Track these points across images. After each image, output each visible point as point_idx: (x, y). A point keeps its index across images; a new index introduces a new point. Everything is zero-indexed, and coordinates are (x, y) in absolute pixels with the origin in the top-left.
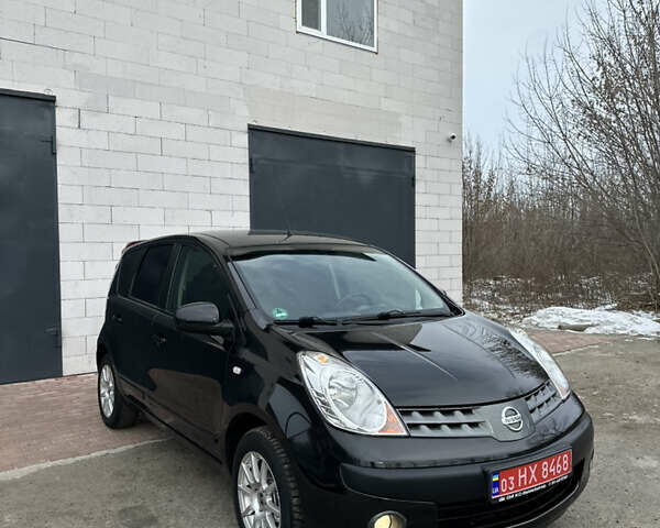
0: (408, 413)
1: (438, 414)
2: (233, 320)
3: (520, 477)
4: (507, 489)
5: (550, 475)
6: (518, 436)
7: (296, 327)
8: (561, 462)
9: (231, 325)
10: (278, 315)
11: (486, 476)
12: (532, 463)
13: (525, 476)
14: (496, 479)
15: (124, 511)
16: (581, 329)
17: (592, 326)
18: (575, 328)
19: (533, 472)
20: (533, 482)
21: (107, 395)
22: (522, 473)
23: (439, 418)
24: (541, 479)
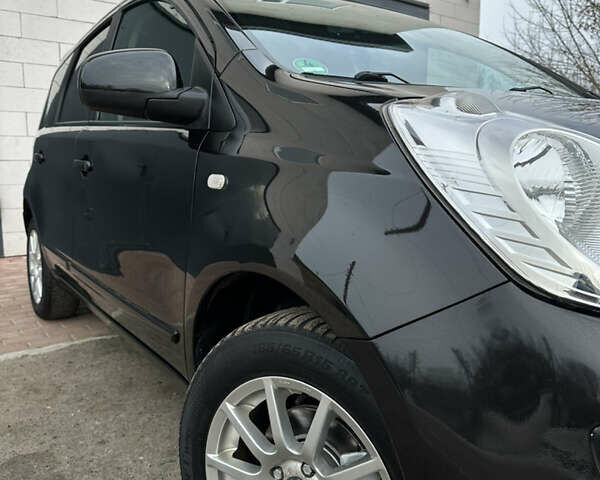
10: (307, 70)
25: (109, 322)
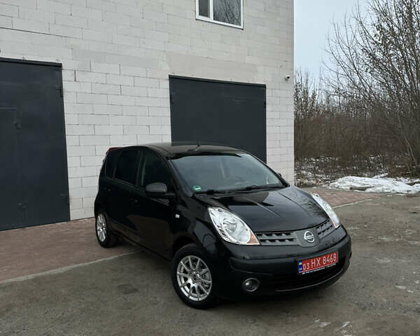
0: (261, 235)
1: (274, 235)
3: (312, 263)
4: (305, 269)
5: (327, 263)
6: (312, 245)
7: (206, 195)
8: (333, 257)
9: (173, 194)
10: (197, 189)
11: (296, 262)
12: (318, 257)
13: (314, 263)
14: (300, 264)
16: (363, 189)
17: (370, 187)
18: (360, 189)
19: (318, 261)
20: (319, 266)
21: (101, 230)
22: (313, 261)
23: (274, 237)
24: (322, 264)
25: (135, 244)
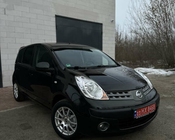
0: (109, 93)
1: (118, 93)
2: (54, 67)
3: (142, 111)
4: (138, 115)
5: (150, 111)
7: (73, 69)
8: (153, 107)
10: (68, 66)
11: (133, 111)
12: (145, 107)
13: (143, 111)
14: (135, 112)
15: (22, 125)
16: (146, 73)
17: (149, 72)
19: (146, 110)
20: (146, 113)
21: (16, 92)
22: (143, 110)
23: (118, 94)
